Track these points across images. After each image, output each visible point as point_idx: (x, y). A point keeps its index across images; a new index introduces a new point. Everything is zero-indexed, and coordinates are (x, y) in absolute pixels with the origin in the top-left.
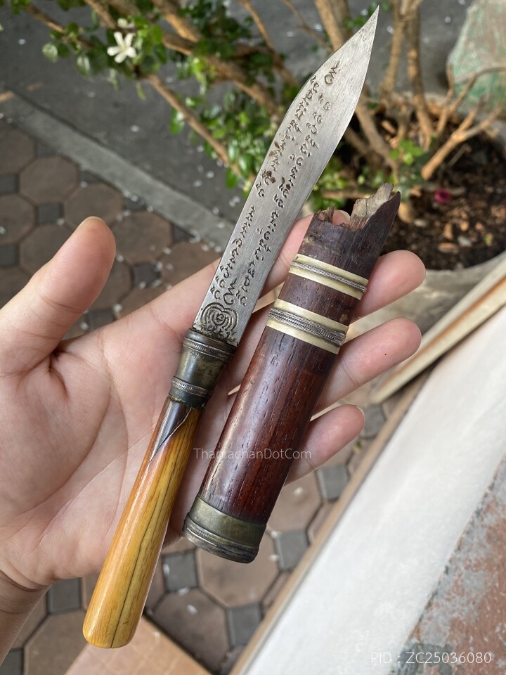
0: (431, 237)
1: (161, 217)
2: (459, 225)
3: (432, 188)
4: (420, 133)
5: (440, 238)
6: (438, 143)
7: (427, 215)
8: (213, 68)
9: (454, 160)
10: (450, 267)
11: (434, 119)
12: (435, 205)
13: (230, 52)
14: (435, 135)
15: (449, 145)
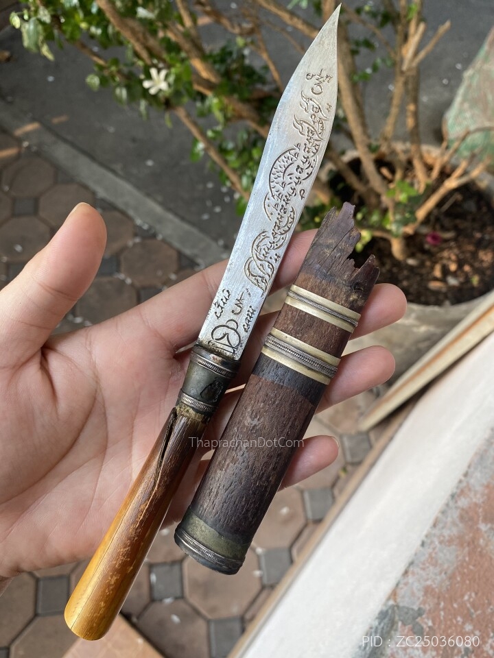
0: (421, 275)
1: (170, 245)
2: (448, 266)
3: (425, 230)
4: (415, 181)
5: (430, 277)
6: (431, 190)
7: (419, 255)
8: (230, 108)
9: (446, 206)
10: (438, 303)
11: (429, 168)
12: (427, 246)
13: (246, 95)
14: (430, 181)
15: (442, 191)
